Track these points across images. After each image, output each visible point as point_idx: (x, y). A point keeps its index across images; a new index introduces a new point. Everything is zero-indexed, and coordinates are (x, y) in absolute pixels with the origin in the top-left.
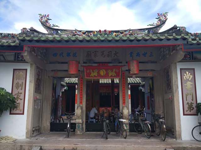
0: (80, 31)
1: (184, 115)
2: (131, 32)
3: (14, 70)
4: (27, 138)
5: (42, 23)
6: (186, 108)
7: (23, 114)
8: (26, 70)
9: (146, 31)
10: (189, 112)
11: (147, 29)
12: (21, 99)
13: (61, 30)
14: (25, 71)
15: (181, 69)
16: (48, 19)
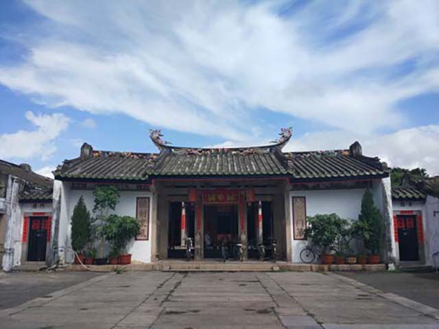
0: (196, 149)
1: (295, 239)
2: (251, 150)
3: (138, 198)
4: (152, 261)
5: (153, 140)
6: (296, 233)
7: (148, 239)
8: (149, 198)
9: (268, 150)
10: (299, 237)
11: (268, 147)
12: (145, 226)
13: (175, 148)
14: (147, 200)
15: (293, 197)
16: (160, 135)
